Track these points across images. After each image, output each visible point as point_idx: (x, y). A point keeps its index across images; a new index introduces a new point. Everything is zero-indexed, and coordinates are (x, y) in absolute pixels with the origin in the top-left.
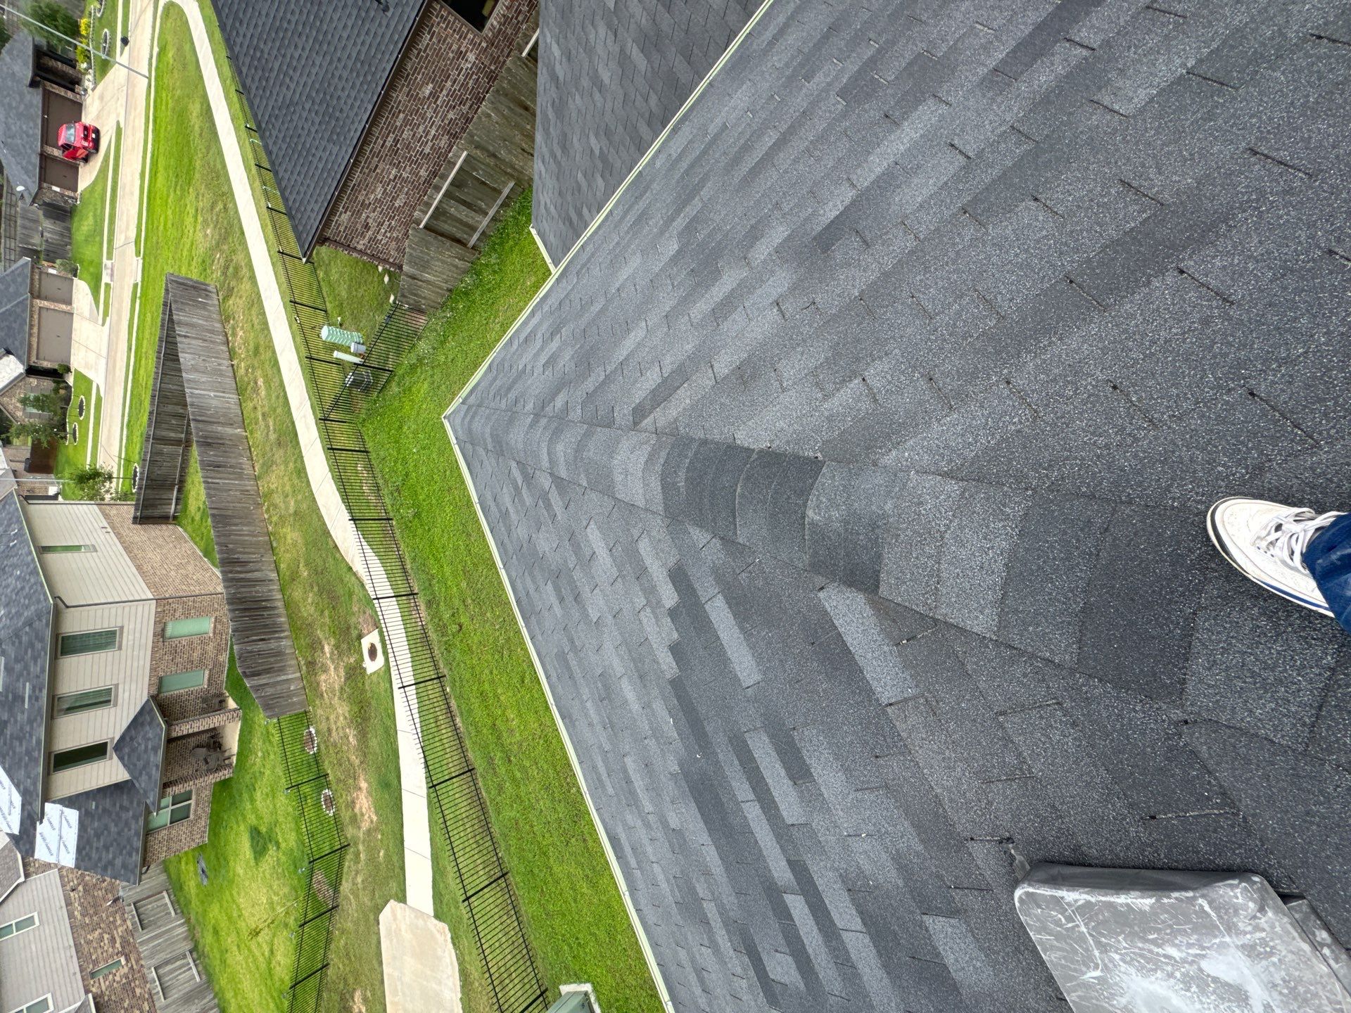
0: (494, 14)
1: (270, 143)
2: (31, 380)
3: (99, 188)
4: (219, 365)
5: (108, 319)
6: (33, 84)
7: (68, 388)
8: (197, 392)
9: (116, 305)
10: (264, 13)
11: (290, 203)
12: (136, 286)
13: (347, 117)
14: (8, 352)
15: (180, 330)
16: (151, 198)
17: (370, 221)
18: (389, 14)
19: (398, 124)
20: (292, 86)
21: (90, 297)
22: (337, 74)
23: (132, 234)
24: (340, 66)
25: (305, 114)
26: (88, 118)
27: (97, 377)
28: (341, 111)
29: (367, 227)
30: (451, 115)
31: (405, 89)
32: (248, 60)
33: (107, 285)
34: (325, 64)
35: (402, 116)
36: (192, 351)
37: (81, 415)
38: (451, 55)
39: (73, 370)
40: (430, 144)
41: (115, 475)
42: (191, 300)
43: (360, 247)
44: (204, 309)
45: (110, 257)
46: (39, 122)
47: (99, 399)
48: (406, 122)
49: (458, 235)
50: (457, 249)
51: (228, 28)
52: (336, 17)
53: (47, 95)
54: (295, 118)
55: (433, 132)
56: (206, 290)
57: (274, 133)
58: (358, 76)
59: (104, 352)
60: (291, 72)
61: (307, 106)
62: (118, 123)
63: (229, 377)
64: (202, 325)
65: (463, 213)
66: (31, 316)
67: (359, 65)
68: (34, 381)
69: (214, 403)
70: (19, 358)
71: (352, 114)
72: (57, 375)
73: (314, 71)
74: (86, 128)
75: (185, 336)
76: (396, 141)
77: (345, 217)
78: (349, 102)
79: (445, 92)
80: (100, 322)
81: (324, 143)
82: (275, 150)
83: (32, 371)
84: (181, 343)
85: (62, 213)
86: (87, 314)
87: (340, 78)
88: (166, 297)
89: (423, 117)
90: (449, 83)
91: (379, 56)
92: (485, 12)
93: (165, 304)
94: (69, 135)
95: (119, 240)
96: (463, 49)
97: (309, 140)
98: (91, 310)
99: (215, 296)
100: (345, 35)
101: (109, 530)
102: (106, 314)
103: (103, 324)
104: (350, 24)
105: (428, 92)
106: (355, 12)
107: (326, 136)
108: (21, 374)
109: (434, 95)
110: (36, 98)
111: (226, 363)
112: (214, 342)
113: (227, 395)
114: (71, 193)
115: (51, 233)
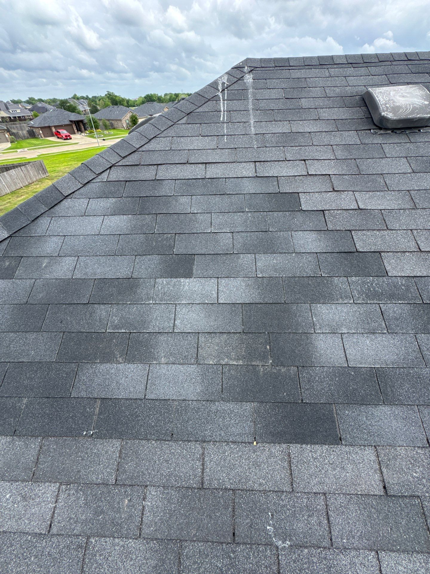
3: (52, 142)
4: (19, 183)
6: (71, 121)
12: (25, 158)
21: (6, 148)
23: (45, 153)
33: (16, 151)
36: (18, 173)
45: (28, 150)
46: (60, 124)
53: (71, 125)
56: (45, 173)
62: (78, 143)
63: (16, 187)
64: (31, 174)
74: (69, 136)
75: (22, 170)
84: (18, 169)
85: (32, 135)
88: (34, 161)
94: (64, 132)
95: (40, 151)
102: (3, 153)
110: (68, 123)
111: (21, 185)
112: (27, 180)
113: (7, 189)
114: (43, 136)
115: (22, 133)
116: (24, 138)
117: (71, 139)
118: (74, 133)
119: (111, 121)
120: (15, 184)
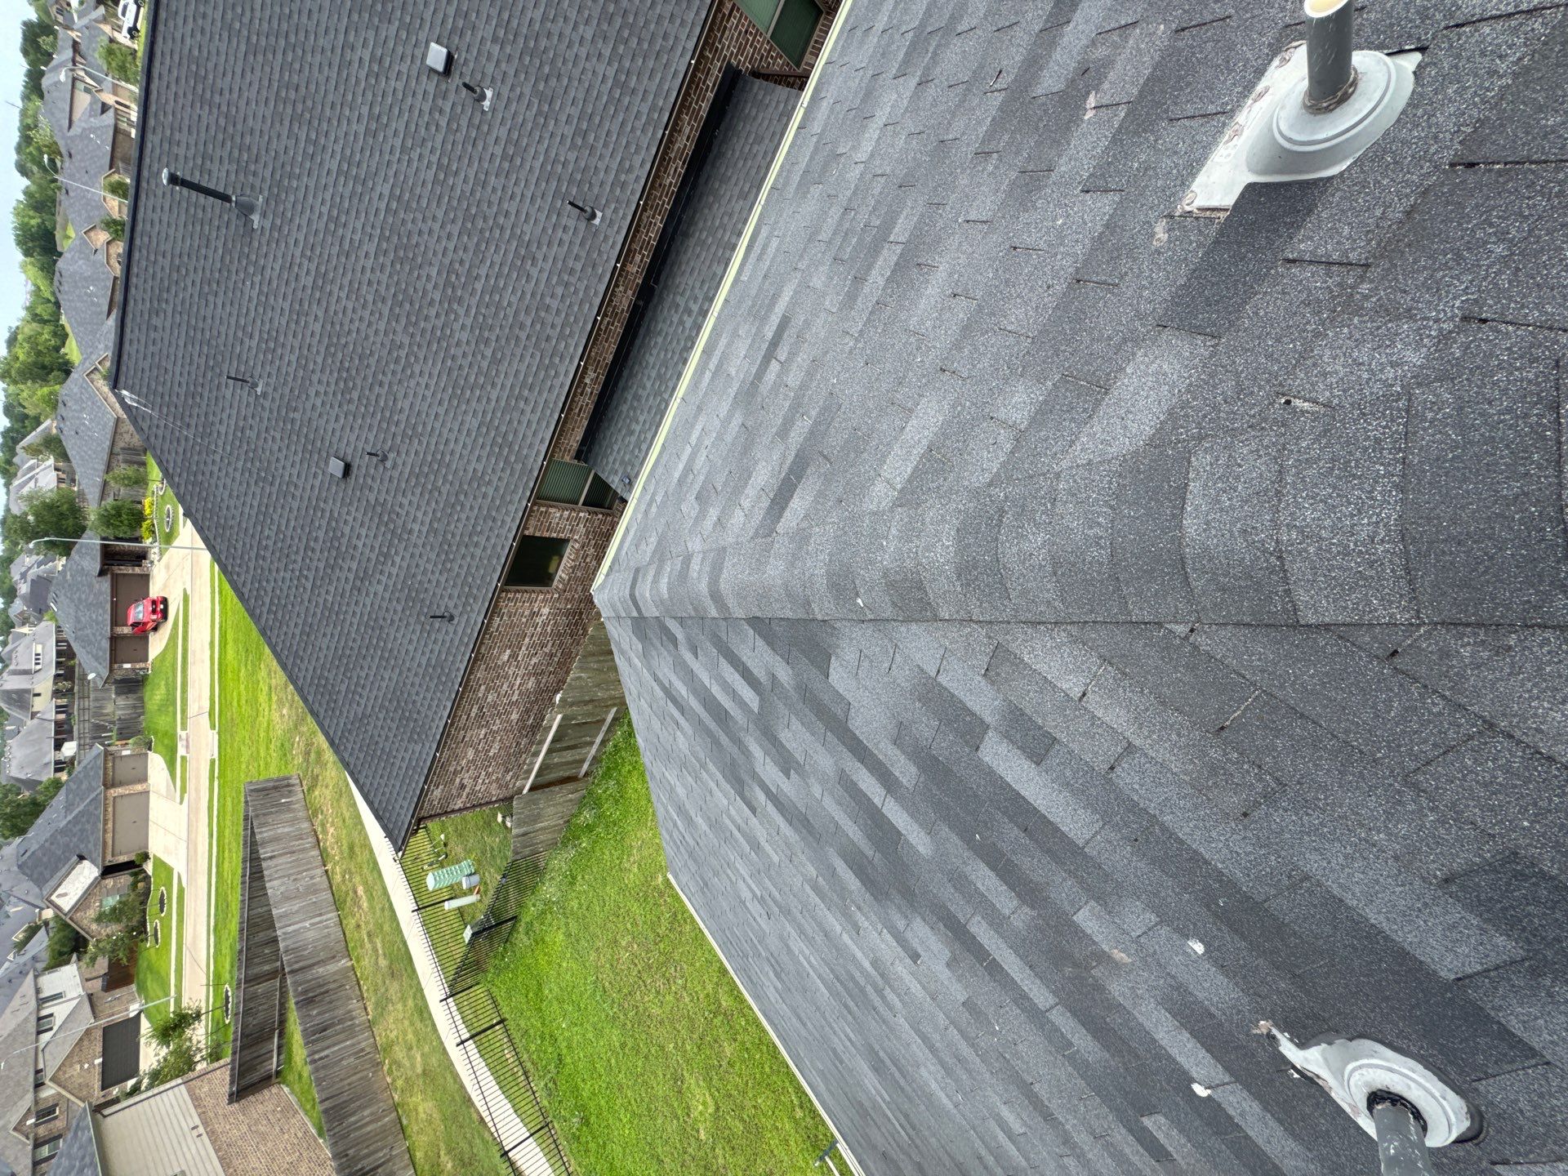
0: (562, 567)
1: (346, 755)
2: (107, 881)
3: (169, 658)
4: (312, 878)
5: (186, 796)
6: (102, 573)
7: (147, 878)
8: (290, 929)
9: (193, 781)
10: (324, 646)
11: (376, 805)
12: (213, 762)
13: (426, 716)
14: (81, 858)
15: (264, 852)
16: (222, 672)
17: (465, 781)
18: (455, 622)
19: (480, 695)
20: (363, 702)
21: (166, 773)
22: (409, 682)
23: (206, 705)
24: (411, 675)
25: (379, 724)
26: (155, 591)
27: (178, 864)
28: (419, 712)
29: (462, 787)
30: (535, 660)
31: (483, 667)
32: (312, 690)
33: (183, 758)
34: (395, 677)
35: (483, 687)
36: (280, 874)
37: (162, 911)
38: (524, 620)
39: (151, 856)
40: (517, 692)
41: (203, 1011)
42: (273, 806)
43: (457, 807)
44: (290, 810)
45: (184, 728)
46: (108, 606)
47: (181, 891)
48: (488, 690)
49: (567, 774)
50: (570, 786)
51: (289, 667)
52: (399, 636)
53: (116, 581)
54: (370, 728)
55: (518, 682)
56: (289, 785)
57: (349, 746)
58: (431, 679)
59: (184, 835)
60: (360, 690)
61: (381, 716)
62: (185, 590)
63: (325, 890)
64: (288, 834)
65: (569, 756)
66: (106, 810)
67: (431, 670)
68: (109, 882)
69: (311, 935)
70: (93, 862)
71: (430, 714)
72: (133, 867)
73: (384, 685)
74: (154, 602)
75: (271, 858)
76: (481, 709)
77: (437, 793)
78: (426, 703)
79: (523, 648)
80: (178, 800)
81: (404, 744)
82: (352, 761)
83: (108, 871)
84: (269, 868)
85: (133, 685)
86: (163, 791)
87: (413, 685)
88: (246, 811)
89: (506, 677)
90: (527, 640)
91: (451, 659)
92: (551, 570)
93: (246, 818)
94: (139, 612)
95: (192, 709)
96: (536, 610)
97: (388, 745)
98: (168, 785)
99: (298, 789)
100: (411, 648)
101: (201, 1130)
102: (183, 790)
103: (181, 803)
104: (415, 638)
105: (506, 658)
106: (419, 627)
107: (406, 737)
108: (96, 878)
109: (514, 656)
110: (105, 585)
111: (319, 871)
112: (303, 850)
113: (324, 917)
114: (142, 665)
115: (123, 709)
116: (140, 707)
117: (165, 601)
118: (146, 578)
119: (117, 449)
120: (313, 890)
